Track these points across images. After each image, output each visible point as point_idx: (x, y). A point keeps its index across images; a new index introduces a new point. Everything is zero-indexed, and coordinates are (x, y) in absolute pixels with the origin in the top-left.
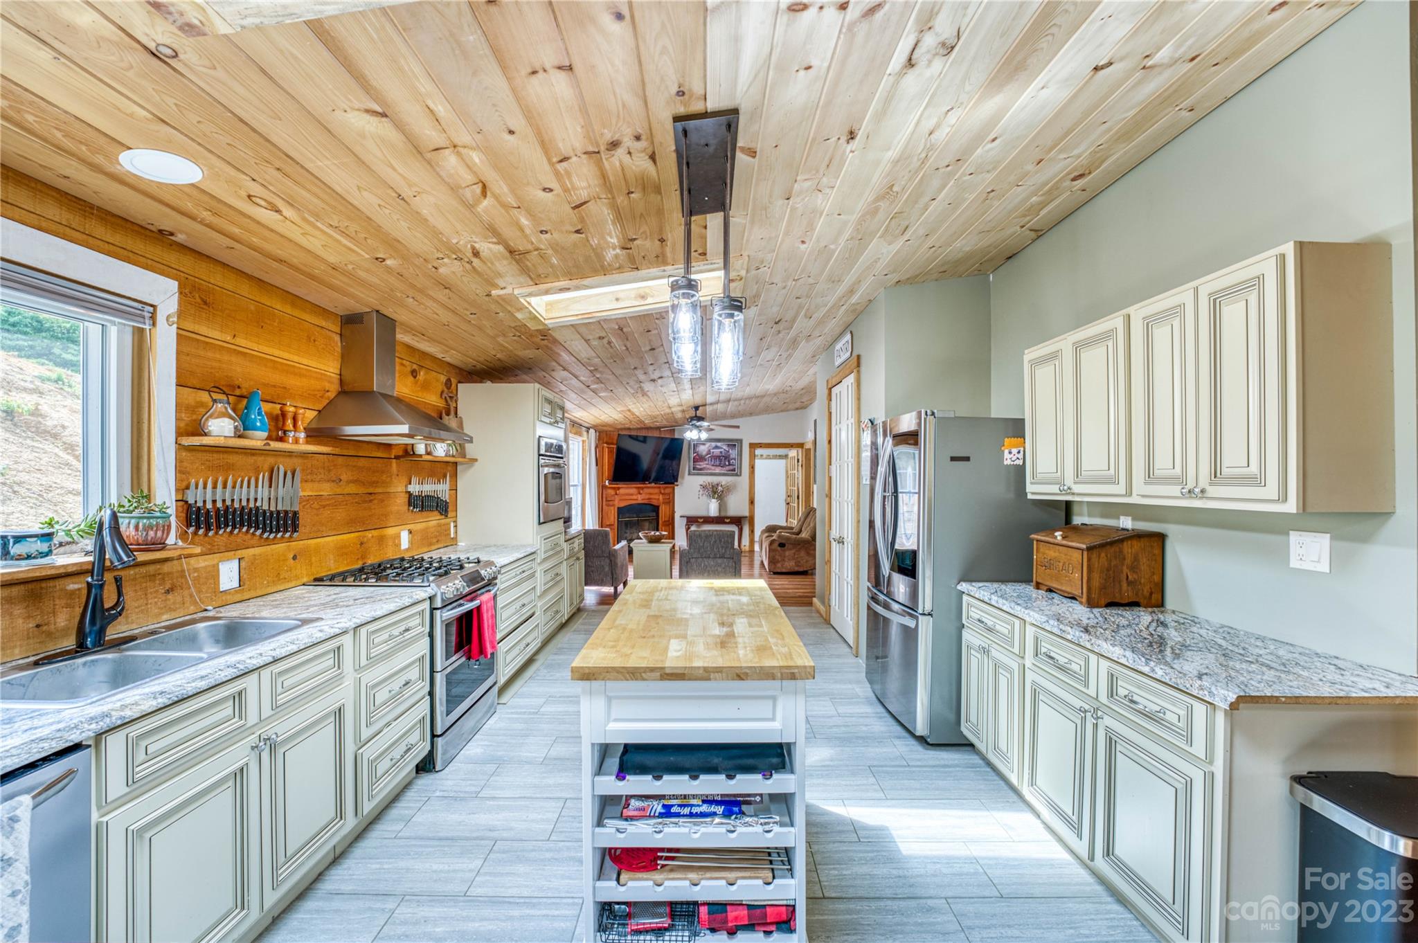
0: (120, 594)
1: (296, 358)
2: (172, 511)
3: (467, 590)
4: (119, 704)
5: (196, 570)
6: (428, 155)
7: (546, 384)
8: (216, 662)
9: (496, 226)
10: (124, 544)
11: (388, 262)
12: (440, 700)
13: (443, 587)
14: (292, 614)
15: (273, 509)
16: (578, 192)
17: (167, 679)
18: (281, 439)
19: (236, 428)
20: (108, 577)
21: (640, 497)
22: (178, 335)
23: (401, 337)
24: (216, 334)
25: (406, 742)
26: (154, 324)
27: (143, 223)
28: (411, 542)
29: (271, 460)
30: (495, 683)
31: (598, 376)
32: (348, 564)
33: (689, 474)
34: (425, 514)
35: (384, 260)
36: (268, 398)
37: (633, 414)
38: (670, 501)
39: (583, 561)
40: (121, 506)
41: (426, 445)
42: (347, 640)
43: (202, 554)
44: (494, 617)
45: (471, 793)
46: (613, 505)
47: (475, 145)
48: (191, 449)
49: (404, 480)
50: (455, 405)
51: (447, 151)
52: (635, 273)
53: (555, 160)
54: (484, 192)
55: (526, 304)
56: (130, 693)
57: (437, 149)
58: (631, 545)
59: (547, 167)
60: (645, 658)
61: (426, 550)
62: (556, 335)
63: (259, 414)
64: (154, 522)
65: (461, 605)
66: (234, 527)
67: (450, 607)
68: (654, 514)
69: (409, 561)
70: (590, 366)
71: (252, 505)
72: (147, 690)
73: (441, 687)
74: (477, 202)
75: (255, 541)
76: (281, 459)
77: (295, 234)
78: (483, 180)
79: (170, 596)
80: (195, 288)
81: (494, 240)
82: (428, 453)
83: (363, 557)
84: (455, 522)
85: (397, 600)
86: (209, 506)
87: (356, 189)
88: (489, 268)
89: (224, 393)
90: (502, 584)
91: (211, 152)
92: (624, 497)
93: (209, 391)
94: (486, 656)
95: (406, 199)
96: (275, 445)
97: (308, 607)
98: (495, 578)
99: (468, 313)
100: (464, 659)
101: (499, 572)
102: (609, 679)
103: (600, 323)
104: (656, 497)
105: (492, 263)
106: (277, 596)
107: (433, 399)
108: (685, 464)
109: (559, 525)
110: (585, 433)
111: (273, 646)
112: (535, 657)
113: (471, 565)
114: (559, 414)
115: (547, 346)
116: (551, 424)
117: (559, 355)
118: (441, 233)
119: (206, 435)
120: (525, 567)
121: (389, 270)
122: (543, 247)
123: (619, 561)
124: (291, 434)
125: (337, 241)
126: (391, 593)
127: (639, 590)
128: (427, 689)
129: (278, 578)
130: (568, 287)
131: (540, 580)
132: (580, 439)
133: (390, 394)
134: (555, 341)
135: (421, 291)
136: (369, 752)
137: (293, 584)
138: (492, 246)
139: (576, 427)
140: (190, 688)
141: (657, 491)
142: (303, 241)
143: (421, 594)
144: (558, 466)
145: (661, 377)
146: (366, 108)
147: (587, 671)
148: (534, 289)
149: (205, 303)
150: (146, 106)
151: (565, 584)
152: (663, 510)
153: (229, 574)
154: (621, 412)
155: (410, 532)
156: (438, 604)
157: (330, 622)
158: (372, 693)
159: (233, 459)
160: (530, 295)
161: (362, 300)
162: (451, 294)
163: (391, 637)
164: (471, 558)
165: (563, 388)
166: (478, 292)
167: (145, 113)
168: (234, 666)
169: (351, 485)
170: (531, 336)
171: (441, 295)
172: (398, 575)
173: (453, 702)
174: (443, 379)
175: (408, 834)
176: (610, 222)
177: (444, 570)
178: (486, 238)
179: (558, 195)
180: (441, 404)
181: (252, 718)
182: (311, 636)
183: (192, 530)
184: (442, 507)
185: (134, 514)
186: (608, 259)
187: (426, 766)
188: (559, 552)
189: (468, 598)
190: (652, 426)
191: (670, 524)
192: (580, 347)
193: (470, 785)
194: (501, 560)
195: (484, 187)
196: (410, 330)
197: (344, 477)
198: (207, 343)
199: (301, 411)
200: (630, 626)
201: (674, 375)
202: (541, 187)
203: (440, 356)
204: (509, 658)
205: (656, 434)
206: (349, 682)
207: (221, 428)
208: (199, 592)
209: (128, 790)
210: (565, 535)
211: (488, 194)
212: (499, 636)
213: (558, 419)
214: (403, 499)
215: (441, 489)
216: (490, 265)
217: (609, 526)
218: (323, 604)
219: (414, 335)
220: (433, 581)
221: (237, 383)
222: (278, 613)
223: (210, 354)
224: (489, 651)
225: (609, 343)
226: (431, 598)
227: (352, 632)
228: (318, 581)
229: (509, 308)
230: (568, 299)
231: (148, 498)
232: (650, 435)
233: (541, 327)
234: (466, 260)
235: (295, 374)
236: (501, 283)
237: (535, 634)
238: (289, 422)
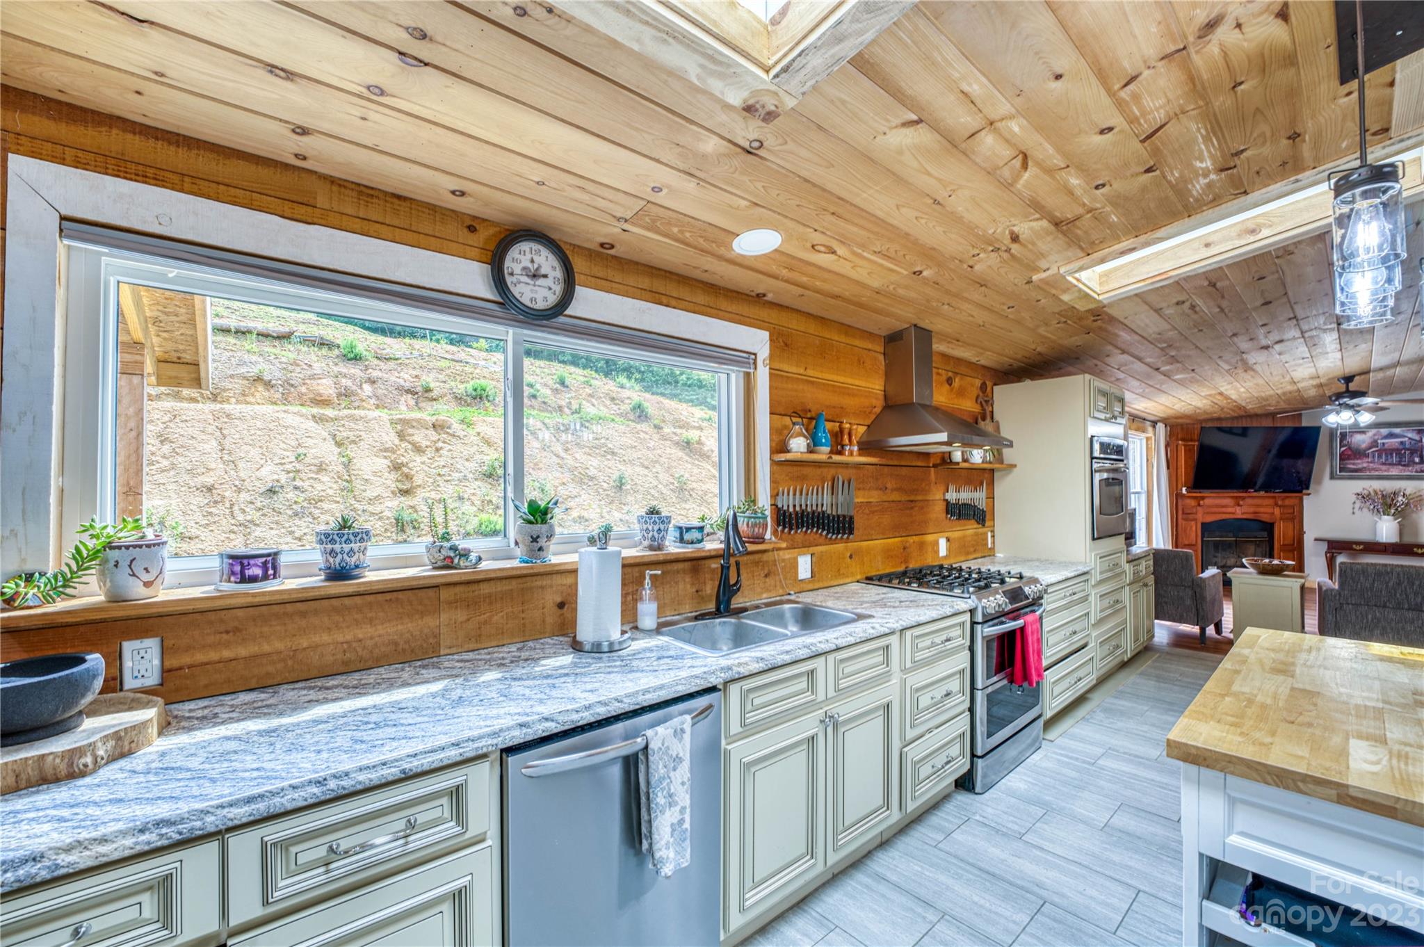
0: (739, 575)
1: (850, 381)
2: (768, 513)
3: (1010, 607)
4: (737, 661)
5: (784, 560)
6: (963, 146)
7: (1098, 373)
8: (796, 640)
9: (1039, 199)
10: (740, 538)
11: (925, 273)
12: (981, 719)
13: (984, 600)
14: (850, 607)
15: (834, 513)
16: (1150, 117)
17: (765, 648)
18: (840, 453)
19: (808, 444)
20: (732, 560)
21: (1238, 510)
22: (770, 374)
23: (938, 347)
24: (794, 369)
25: (946, 753)
26: (756, 368)
27: (748, 292)
28: (949, 550)
29: (832, 471)
30: (1040, 716)
31: (1173, 353)
32: (893, 566)
33: (1332, 477)
34: (962, 522)
35: (921, 272)
36: (830, 418)
37: (1227, 398)
38: (1296, 518)
39: (1152, 589)
40: (739, 508)
41: (963, 452)
42: (894, 640)
43: (787, 548)
44: (1039, 641)
45: (1015, 831)
46: (1195, 520)
47: (1013, 111)
48: (780, 463)
49: (942, 488)
50: (990, 409)
51: (983, 133)
52: (1243, 199)
53: (1117, 87)
54: (1025, 166)
55: (1075, 282)
56: (744, 654)
57: (973, 135)
58: (1229, 574)
59: (1106, 100)
60: (1302, 758)
61: (963, 559)
62: (1113, 312)
63: (824, 432)
64: (758, 521)
65: (1003, 623)
66: (808, 528)
67: (991, 623)
68: (1265, 534)
69: (948, 570)
70: (1159, 342)
71: (819, 510)
72: (753, 654)
73: (982, 706)
74: (1017, 177)
75: (822, 540)
76: (840, 470)
77: (845, 268)
78: (1023, 149)
79: (767, 580)
80: (780, 334)
81: (1037, 216)
82: (965, 460)
83: (906, 561)
84: (993, 531)
85: (938, 607)
86: (791, 509)
87: (895, 208)
88: (1030, 251)
89: (800, 417)
90: (1049, 603)
91: (786, 217)
92: (1208, 510)
93: (790, 416)
94: (1031, 684)
95: (941, 202)
96: (836, 458)
97: (862, 603)
98: (1041, 598)
99: (1005, 308)
100: (1005, 682)
101: (1046, 591)
102: (1232, 773)
103: (1179, 284)
104: (1270, 510)
105: (1033, 244)
106: (838, 589)
107: (969, 405)
108: (1323, 461)
109: (1119, 542)
110: (1150, 429)
111: (836, 634)
112: (1089, 696)
113: (1013, 580)
114: (1117, 409)
115: (1100, 328)
116: (1106, 420)
117: (1117, 335)
118: (977, 227)
119: (789, 451)
120: (1076, 588)
121: (926, 281)
122: (1098, 205)
123: (1209, 594)
124: (847, 448)
125: (881, 265)
126: (933, 600)
127: (1266, 645)
128: (967, 704)
129: (839, 573)
130: (1133, 246)
131: (1095, 606)
132: (1143, 436)
133: (928, 403)
134: (1112, 319)
135: (956, 295)
136: (914, 752)
137: (849, 580)
138: (1034, 224)
139: (1138, 421)
140: (780, 660)
141: (1271, 502)
142: (853, 274)
143: (963, 605)
144: (1116, 470)
145: (1281, 341)
146: (903, 121)
147: (1194, 751)
148: (1087, 260)
149: (786, 345)
150: (746, 197)
151: (1128, 614)
152: (1282, 531)
153: (804, 566)
154: (1205, 397)
155: (948, 540)
156: (979, 618)
157: (880, 621)
158: (916, 696)
159: (807, 471)
160: (1081, 269)
161: (903, 316)
162: (986, 290)
163: (933, 644)
164: (1012, 572)
165: (1121, 375)
166: (1016, 281)
167: (745, 203)
168: (808, 647)
169: (895, 493)
170: (1081, 319)
171: (976, 295)
172: (938, 582)
173: (995, 724)
174: (978, 383)
175: (948, 849)
176: (1200, 140)
177: (984, 583)
178: (1026, 217)
179: (1121, 131)
180: (976, 409)
181: (821, 697)
182: (865, 631)
183: (780, 528)
184: (979, 516)
185: (746, 514)
186: (1195, 193)
187: (965, 783)
188: (1118, 575)
189: (1011, 616)
190: (1259, 412)
191: (1296, 549)
192: (1147, 321)
193: (1012, 822)
194: (1048, 577)
195: (1025, 157)
196: (946, 338)
197: (889, 485)
198: (787, 377)
199: (855, 427)
200: (1259, 698)
201: (1306, 335)
202: (1097, 130)
203: (974, 360)
204: (1057, 690)
205: (1268, 423)
206: (895, 680)
207: (798, 445)
208: (785, 579)
209: (741, 730)
210: (1127, 554)
211: (1030, 163)
212: (1045, 663)
213: (1116, 413)
214: (942, 506)
215: (977, 497)
216: (1030, 246)
217: (1189, 546)
218: (874, 602)
219: (949, 342)
220: (973, 593)
221: (808, 407)
222: (840, 604)
223: (790, 386)
224: (1035, 679)
225: (1193, 307)
226: (972, 612)
227: (898, 634)
228: (869, 579)
229: (1054, 291)
230: (1131, 262)
231: (754, 502)
232: (1255, 425)
233: (1092, 306)
234: (1004, 248)
235: (849, 394)
236: (1043, 264)
237: (1088, 668)
238: (846, 437)
